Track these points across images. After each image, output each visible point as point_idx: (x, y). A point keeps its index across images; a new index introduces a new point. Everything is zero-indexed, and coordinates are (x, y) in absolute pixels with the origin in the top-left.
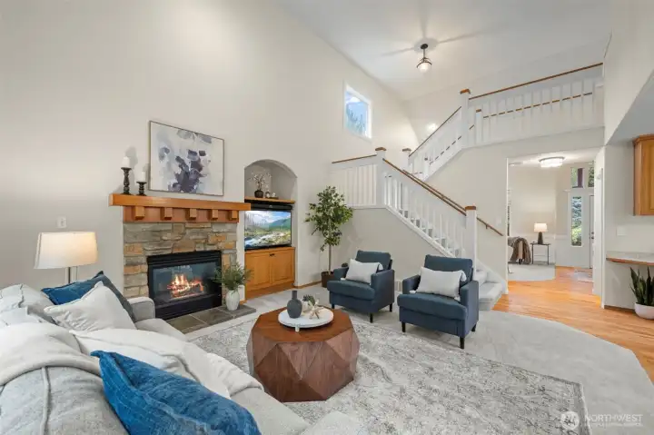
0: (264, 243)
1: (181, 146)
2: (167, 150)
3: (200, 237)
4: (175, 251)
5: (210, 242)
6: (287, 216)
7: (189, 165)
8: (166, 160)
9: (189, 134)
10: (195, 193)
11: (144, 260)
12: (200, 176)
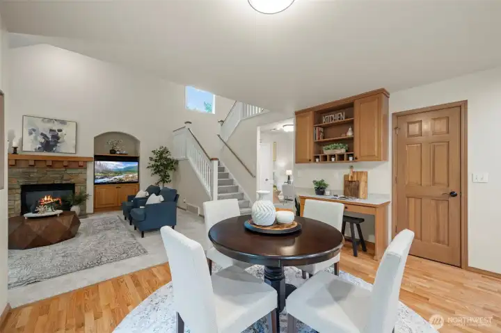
0: (114, 181)
1: (45, 128)
2: (34, 130)
3: (58, 176)
4: (40, 183)
5: (65, 178)
6: (135, 164)
7: (50, 137)
8: (34, 135)
9: (50, 120)
10: (54, 152)
11: (18, 187)
12: (58, 142)
